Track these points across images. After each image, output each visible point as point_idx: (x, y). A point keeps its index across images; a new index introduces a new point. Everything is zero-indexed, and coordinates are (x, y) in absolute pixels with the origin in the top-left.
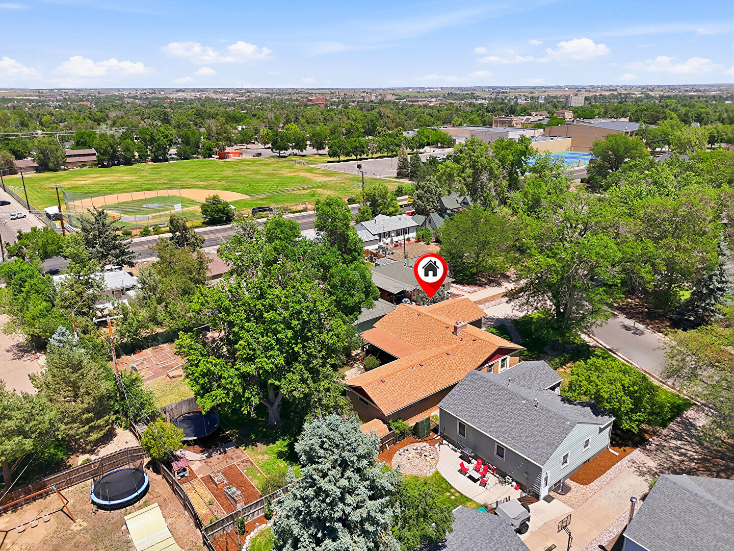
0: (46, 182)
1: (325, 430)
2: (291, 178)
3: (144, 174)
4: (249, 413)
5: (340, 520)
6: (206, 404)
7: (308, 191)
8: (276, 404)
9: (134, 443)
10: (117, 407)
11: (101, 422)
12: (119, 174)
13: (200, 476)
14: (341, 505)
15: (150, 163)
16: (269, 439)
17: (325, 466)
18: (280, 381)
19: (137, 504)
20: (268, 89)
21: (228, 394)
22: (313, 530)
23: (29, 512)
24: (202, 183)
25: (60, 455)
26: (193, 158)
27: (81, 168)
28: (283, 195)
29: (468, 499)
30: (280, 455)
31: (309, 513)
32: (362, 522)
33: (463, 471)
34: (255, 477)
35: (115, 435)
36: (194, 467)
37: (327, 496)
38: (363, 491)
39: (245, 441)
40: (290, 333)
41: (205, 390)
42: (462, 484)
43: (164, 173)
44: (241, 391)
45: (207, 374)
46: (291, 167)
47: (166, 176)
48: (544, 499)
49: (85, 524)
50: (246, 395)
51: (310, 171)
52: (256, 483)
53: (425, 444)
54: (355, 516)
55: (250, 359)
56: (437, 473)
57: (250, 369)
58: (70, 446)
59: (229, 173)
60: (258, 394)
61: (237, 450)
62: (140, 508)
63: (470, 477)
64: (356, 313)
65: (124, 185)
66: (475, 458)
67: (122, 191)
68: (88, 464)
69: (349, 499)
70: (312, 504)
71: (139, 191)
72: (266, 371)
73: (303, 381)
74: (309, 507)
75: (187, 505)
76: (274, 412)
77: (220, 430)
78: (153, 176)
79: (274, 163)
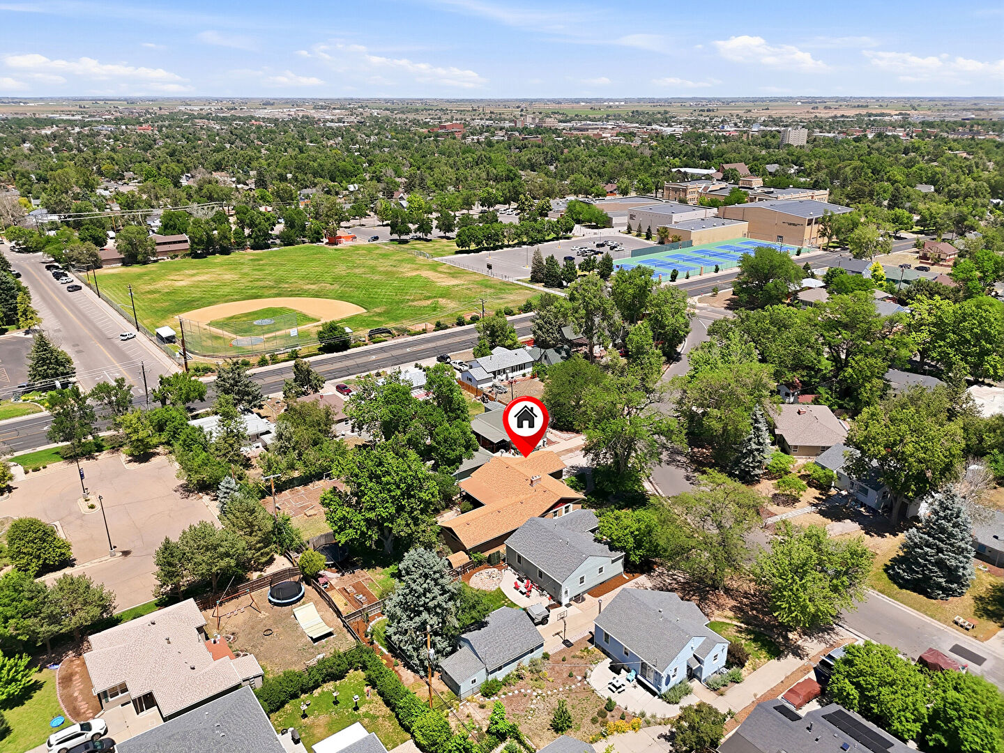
0: (140, 282)
1: (416, 557)
2: (413, 279)
3: (246, 269)
4: (371, 545)
5: (422, 606)
6: (342, 539)
7: (429, 302)
8: (390, 540)
9: (289, 565)
10: (275, 539)
11: (267, 550)
12: (217, 270)
13: (337, 588)
14: (423, 598)
15: (249, 251)
16: (385, 565)
17: (415, 576)
18: (392, 524)
19: (298, 603)
20: (387, 101)
21: (356, 532)
22: (408, 613)
23: (230, 606)
24: (313, 287)
25: (240, 571)
26: (298, 243)
27: (172, 258)
28: (403, 308)
29: (515, 605)
30: (393, 575)
31: (406, 603)
32: (435, 607)
33: (517, 588)
34: (374, 589)
35: (274, 559)
36: (333, 582)
37: (416, 592)
38: (436, 591)
39: (367, 565)
40: (399, 492)
41: (341, 529)
42: (514, 596)
43: (269, 269)
44: (365, 530)
45: (344, 518)
46: (412, 261)
47: (271, 274)
48: (566, 606)
49: (267, 614)
50: (369, 533)
51: (434, 267)
52: (376, 593)
53: (495, 569)
54: (431, 604)
55: (372, 509)
56: (499, 588)
57: (372, 515)
58: (245, 566)
59: (341, 269)
60: (377, 532)
61: (362, 572)
62: (301, 605)
63: (521, 592)
64: (457, 464)
65: (227, 290)
66: (527, 578)
67: (227, 298)
68: (261, 579)
69: (428, 595)
70: (408, 597)
71: (244, 299)
72: (382, 517)
73: (408, 525)
74: (406, 599)
75: (331, 604)
76: (388, 544)
77: (349, 558)
78: (258, 275)
79: (393, 254)
